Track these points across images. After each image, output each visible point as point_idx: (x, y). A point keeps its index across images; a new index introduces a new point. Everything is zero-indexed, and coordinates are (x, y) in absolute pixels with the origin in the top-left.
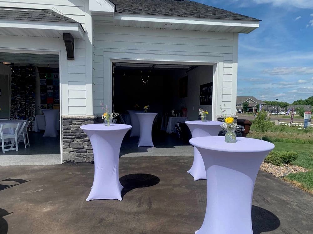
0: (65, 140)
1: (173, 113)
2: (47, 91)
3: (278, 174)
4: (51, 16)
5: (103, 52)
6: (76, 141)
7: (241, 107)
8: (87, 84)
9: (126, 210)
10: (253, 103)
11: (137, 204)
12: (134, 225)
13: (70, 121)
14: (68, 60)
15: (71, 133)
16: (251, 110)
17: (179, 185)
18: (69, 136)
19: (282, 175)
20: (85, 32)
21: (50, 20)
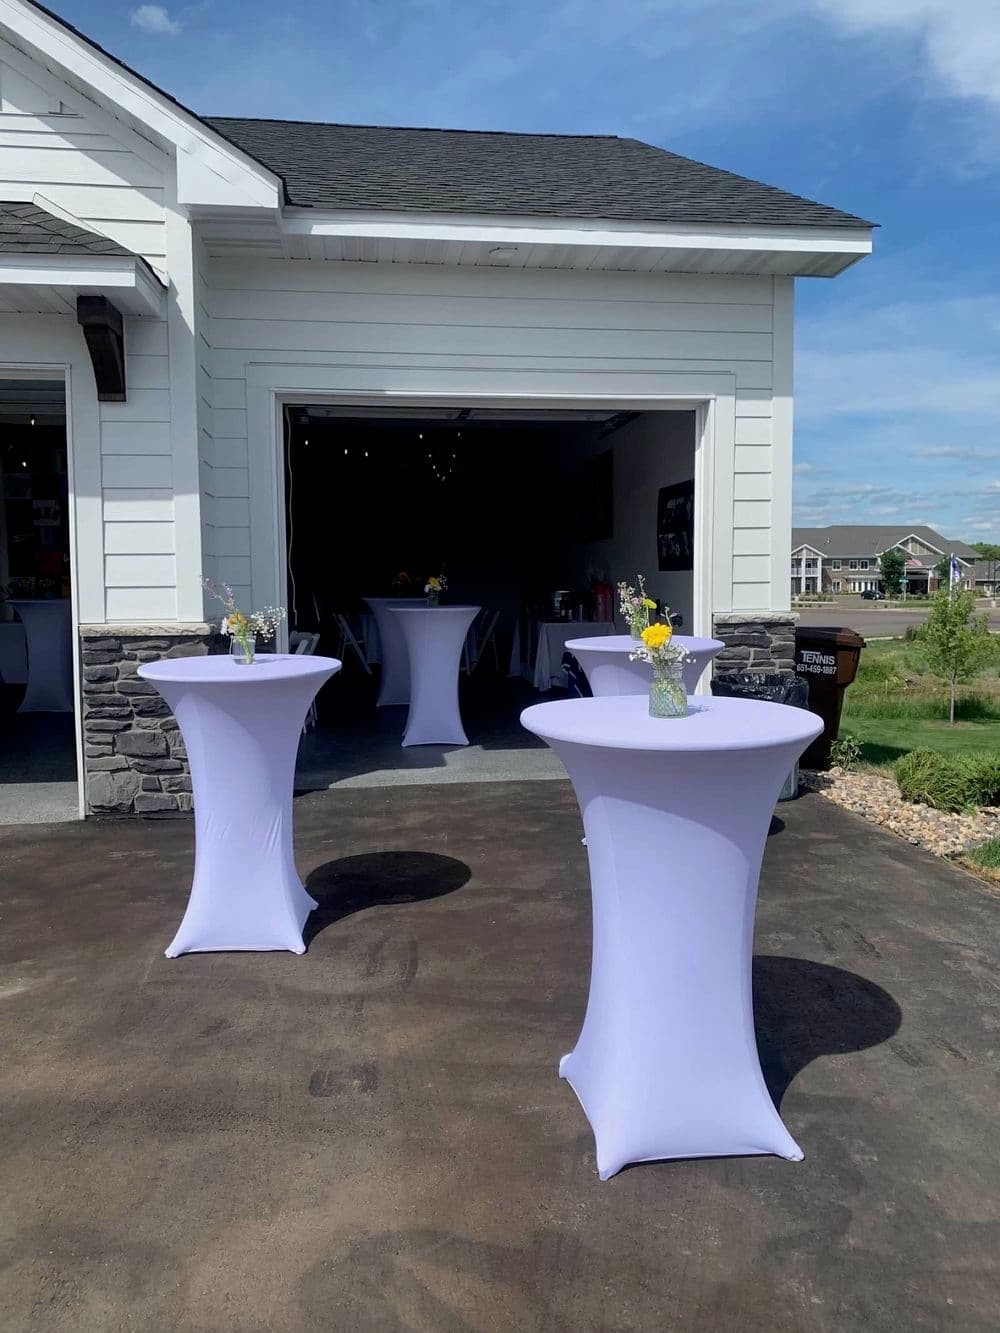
0: (95, 725)
1: (557, 605)
2: (37, 523)
3: (942, 843)
4: (26, 230)
5: (246, 365)
6: (138, 725)
7: (875, 573)
8: (178, 494)
9: (317, 986)
10: (926, 552)
11: (362, 967)
12: (339, 1039)
13: (113, 646)
14: (100, 400)
15: (118, 695)
16: (918, 586)
17: (539, 895)
18: (112, 705)
19: (960, 848)
20: (166, 291)
21: (21, 248)
